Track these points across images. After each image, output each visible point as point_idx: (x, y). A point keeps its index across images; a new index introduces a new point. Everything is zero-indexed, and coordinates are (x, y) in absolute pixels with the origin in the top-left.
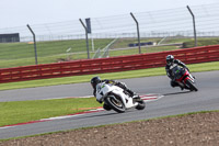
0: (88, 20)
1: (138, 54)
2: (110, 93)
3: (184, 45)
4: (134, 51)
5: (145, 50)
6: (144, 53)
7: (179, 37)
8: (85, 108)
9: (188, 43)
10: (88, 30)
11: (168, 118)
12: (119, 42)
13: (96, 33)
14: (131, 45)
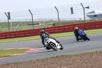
0: (9, 13)
1: (32, 29)
2: (51, 42)
3: (54, 24)
4: (30, 28)
5: (36, 27)
6: (35, 28)
7: (51, 21)
8: (8, 54)
9: (56, 24)
10: (9, 18)
11: (47, 59)
12: (23, 23)
13: (13, 19)
14: (29, 25)
